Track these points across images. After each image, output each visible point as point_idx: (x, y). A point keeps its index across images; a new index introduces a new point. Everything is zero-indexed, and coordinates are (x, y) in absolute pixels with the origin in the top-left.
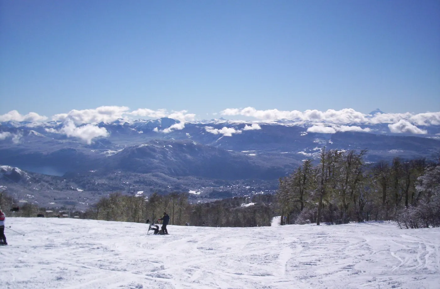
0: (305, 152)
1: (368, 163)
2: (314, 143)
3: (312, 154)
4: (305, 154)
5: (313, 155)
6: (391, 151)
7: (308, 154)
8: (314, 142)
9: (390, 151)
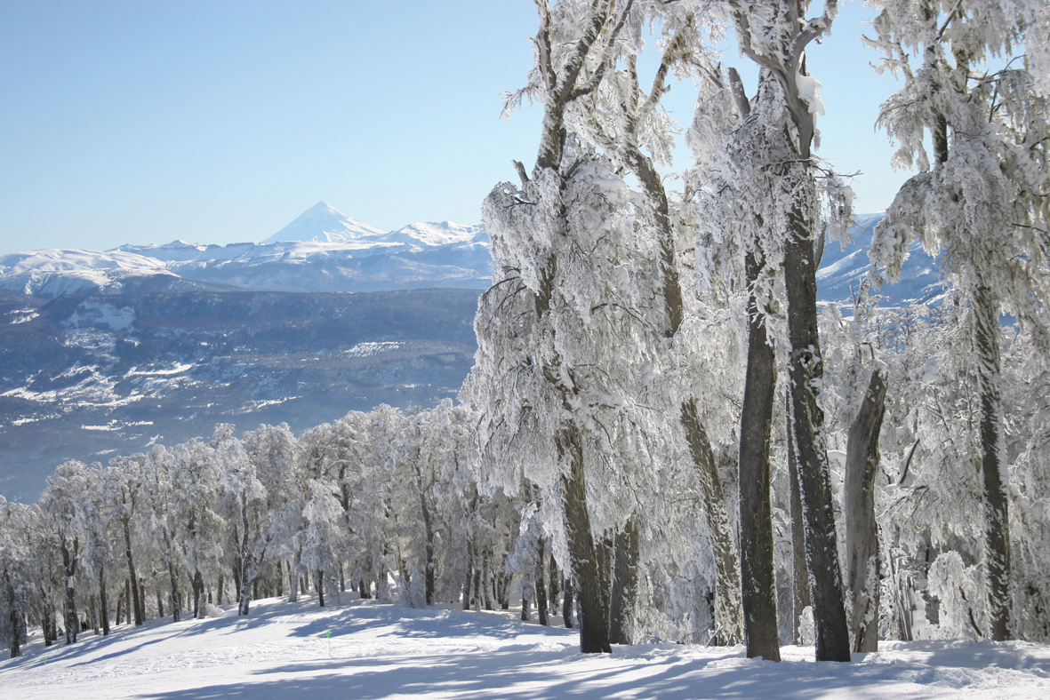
0: (30, 389)
1: (273, 402)
2: (68, 347)
3: (61, 394)
4: (29, 396)
5: (65, 396)
6: (354, 349)
7: (44, 394)
8: (67, 343)
9: (352, 350)
